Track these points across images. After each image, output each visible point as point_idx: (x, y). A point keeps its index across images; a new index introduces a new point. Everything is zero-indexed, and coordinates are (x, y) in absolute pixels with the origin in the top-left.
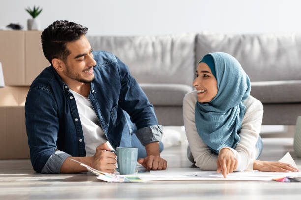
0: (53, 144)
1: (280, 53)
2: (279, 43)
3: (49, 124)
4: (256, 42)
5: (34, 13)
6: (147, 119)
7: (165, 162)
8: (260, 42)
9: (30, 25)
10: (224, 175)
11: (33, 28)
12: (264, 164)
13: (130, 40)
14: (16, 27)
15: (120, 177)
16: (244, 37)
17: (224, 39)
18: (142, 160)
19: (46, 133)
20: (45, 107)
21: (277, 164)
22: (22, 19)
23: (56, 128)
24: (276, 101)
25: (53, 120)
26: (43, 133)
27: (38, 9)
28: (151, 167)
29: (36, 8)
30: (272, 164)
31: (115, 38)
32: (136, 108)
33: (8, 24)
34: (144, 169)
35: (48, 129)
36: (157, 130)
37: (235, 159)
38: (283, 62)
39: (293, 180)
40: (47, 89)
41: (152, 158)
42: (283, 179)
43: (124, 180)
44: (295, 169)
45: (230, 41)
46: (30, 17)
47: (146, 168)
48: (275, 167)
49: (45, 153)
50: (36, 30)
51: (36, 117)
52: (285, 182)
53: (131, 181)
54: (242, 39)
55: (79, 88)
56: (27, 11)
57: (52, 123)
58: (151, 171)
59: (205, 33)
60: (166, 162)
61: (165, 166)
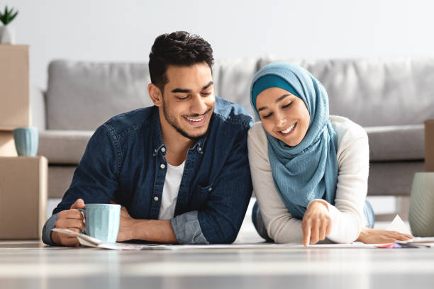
2: (387, 71)
4: (351, 72)
5: (5, 18)
8: (357, 71)
16: (332, 63)
29: (9, 10)
37: (327, 218)
42: (390, 245)
50: (9, 44)
52: (394, 248)
54: (330, 66)
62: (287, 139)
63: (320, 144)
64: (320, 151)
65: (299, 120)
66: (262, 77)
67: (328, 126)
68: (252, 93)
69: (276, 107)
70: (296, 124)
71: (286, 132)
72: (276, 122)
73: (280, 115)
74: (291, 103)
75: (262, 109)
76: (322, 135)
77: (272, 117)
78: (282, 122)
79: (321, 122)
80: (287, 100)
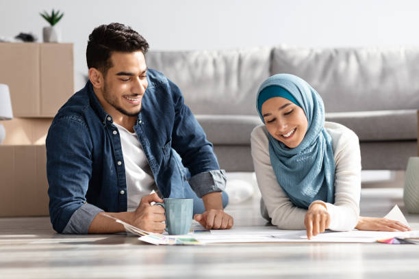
0: (81, 196)
1: (385, 73)
3: (79, 168)
4: (353, 59)
5: (53, 19)
6: (206, 162)
7: (230, 218)
8: (358, 59)
9: (46, 35)
10: (308, 235)
11: (51, 39)
12: (364, 221)
13: (183, 56)
14: (28, 38)
15: (170, 238)
16: (337, 51)
17: (310, 55)
18: (199, 217)
19: (74, 181)
20: (75, 145)
21: (382, 221)
22: (36, 27)
23: (88, 174)
24: (380, 137)
25: (85, 163)
26: (71, 180)
27: (58, 13)
28: (212, 224)
29: (55, 13)
30: (375, 221)
31: (163, 54)
32: (190, 146)
33: (17, 33)
34: (203, 228)
35: (77, 175)
36: (219, 176)
38: (389, 85)
39: (403, 241)
40: (80, 120)
41: (212, 212)
42: (390, 240)
43: (175, 242)
44: (406, 228)
45: (317, 57)
46: (47, 24)
47: (206, 227)
48: (378, 225)
49: (69, 207)
50: (56, 42)
51: (61, 158)
52: (393, 244)
53: (185, 243)
54: (334, 54)
55: (121, 119)
56: (44, 16)
57: (83, 168)
58: (212, 231)
59: (284, 47)
60: (232, 218)
61: (230, 224)
62: (287, 142)
63: (316, 146)
64: (316, 153)
65: (299, 126)
66: (267, 87)
67: (323, 132)
68: (259, 100)
69: (279, 114)
70: (295, 129)
71: (286, 136)
72: (279, 127)
73: (282, 121)
74: (293, 111)
75: (266, 115)
76: (318, 139)
77: (275, 122)
78: (283, 127)
79: (317, 128)
80: (289, 109)
